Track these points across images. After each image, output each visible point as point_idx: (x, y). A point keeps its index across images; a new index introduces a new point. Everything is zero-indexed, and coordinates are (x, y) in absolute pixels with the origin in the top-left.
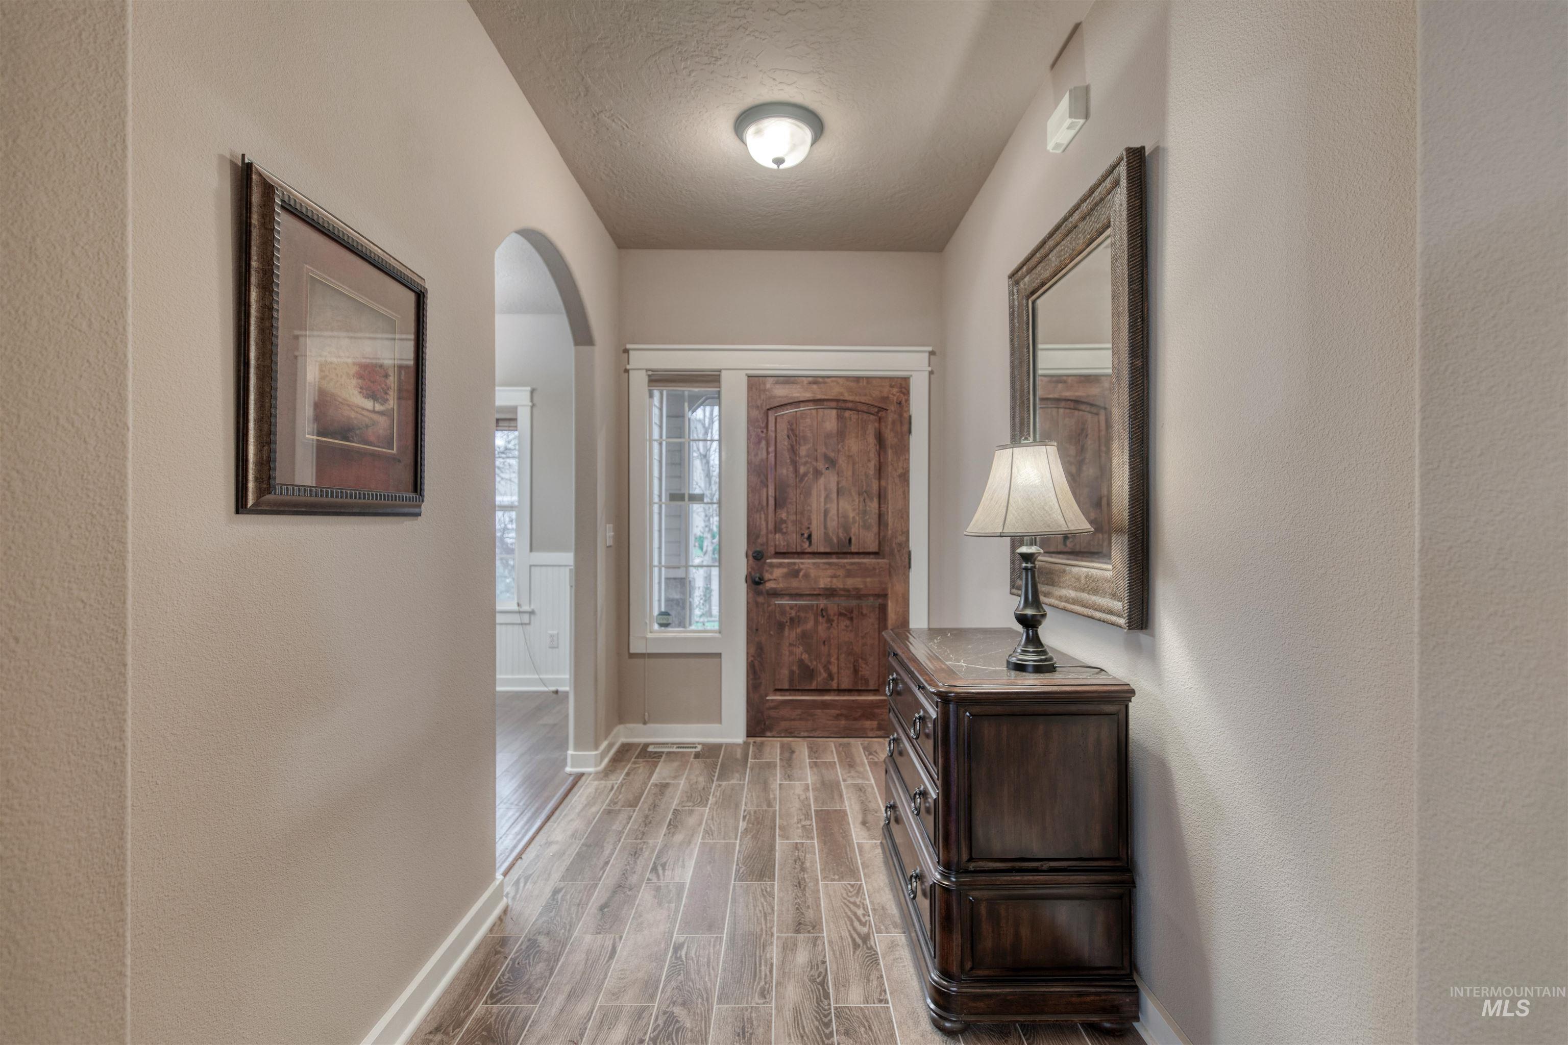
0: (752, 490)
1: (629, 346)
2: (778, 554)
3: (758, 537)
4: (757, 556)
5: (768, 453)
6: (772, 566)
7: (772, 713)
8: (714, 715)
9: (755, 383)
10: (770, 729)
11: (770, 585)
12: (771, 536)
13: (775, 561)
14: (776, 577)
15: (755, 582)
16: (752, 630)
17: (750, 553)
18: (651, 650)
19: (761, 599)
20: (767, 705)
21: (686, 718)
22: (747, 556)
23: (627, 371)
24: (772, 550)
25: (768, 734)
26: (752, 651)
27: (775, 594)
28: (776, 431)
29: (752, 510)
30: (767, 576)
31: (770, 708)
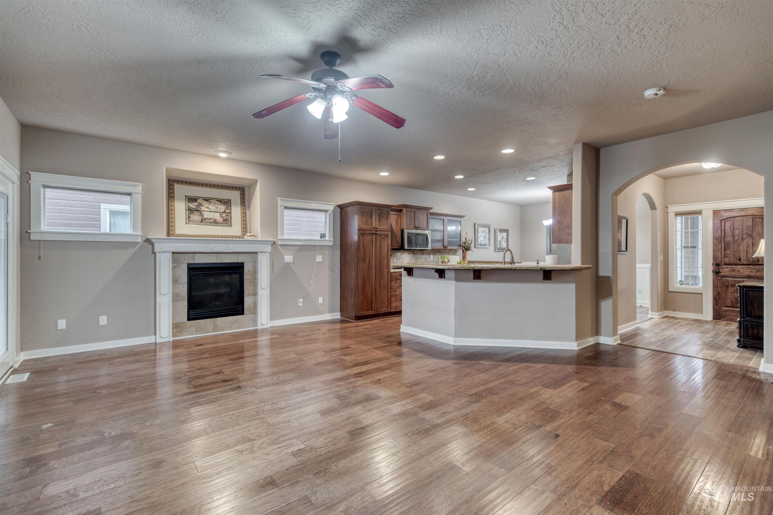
0: (714, 245)
1: (668, 206)
2: (726, 264)
3: (718, 259)
4: (717, 265)
5: (721, 233)
6: (723, 268)
7: (724, 313)
8: (700, 311)
9: (716, 213)
10: (723, 318)
11: (722, 274)
12: (723, 259)
13: (725, 266)
14: (725, 270)
15: (716, 273)
16: (715, 287)
17: (714, 264)
18: (676, 291)
19: (719, 278)
20: (722, 310)
21: (689, 311)
22: (713, 264)
23: (667, 213)
24: (723, 263)
25: (722, 319)
26: (715, 293)
27: (725, 276)
28: (725, 226)
29: (714, 251)
30: (721, 271)
31: (722, 312)
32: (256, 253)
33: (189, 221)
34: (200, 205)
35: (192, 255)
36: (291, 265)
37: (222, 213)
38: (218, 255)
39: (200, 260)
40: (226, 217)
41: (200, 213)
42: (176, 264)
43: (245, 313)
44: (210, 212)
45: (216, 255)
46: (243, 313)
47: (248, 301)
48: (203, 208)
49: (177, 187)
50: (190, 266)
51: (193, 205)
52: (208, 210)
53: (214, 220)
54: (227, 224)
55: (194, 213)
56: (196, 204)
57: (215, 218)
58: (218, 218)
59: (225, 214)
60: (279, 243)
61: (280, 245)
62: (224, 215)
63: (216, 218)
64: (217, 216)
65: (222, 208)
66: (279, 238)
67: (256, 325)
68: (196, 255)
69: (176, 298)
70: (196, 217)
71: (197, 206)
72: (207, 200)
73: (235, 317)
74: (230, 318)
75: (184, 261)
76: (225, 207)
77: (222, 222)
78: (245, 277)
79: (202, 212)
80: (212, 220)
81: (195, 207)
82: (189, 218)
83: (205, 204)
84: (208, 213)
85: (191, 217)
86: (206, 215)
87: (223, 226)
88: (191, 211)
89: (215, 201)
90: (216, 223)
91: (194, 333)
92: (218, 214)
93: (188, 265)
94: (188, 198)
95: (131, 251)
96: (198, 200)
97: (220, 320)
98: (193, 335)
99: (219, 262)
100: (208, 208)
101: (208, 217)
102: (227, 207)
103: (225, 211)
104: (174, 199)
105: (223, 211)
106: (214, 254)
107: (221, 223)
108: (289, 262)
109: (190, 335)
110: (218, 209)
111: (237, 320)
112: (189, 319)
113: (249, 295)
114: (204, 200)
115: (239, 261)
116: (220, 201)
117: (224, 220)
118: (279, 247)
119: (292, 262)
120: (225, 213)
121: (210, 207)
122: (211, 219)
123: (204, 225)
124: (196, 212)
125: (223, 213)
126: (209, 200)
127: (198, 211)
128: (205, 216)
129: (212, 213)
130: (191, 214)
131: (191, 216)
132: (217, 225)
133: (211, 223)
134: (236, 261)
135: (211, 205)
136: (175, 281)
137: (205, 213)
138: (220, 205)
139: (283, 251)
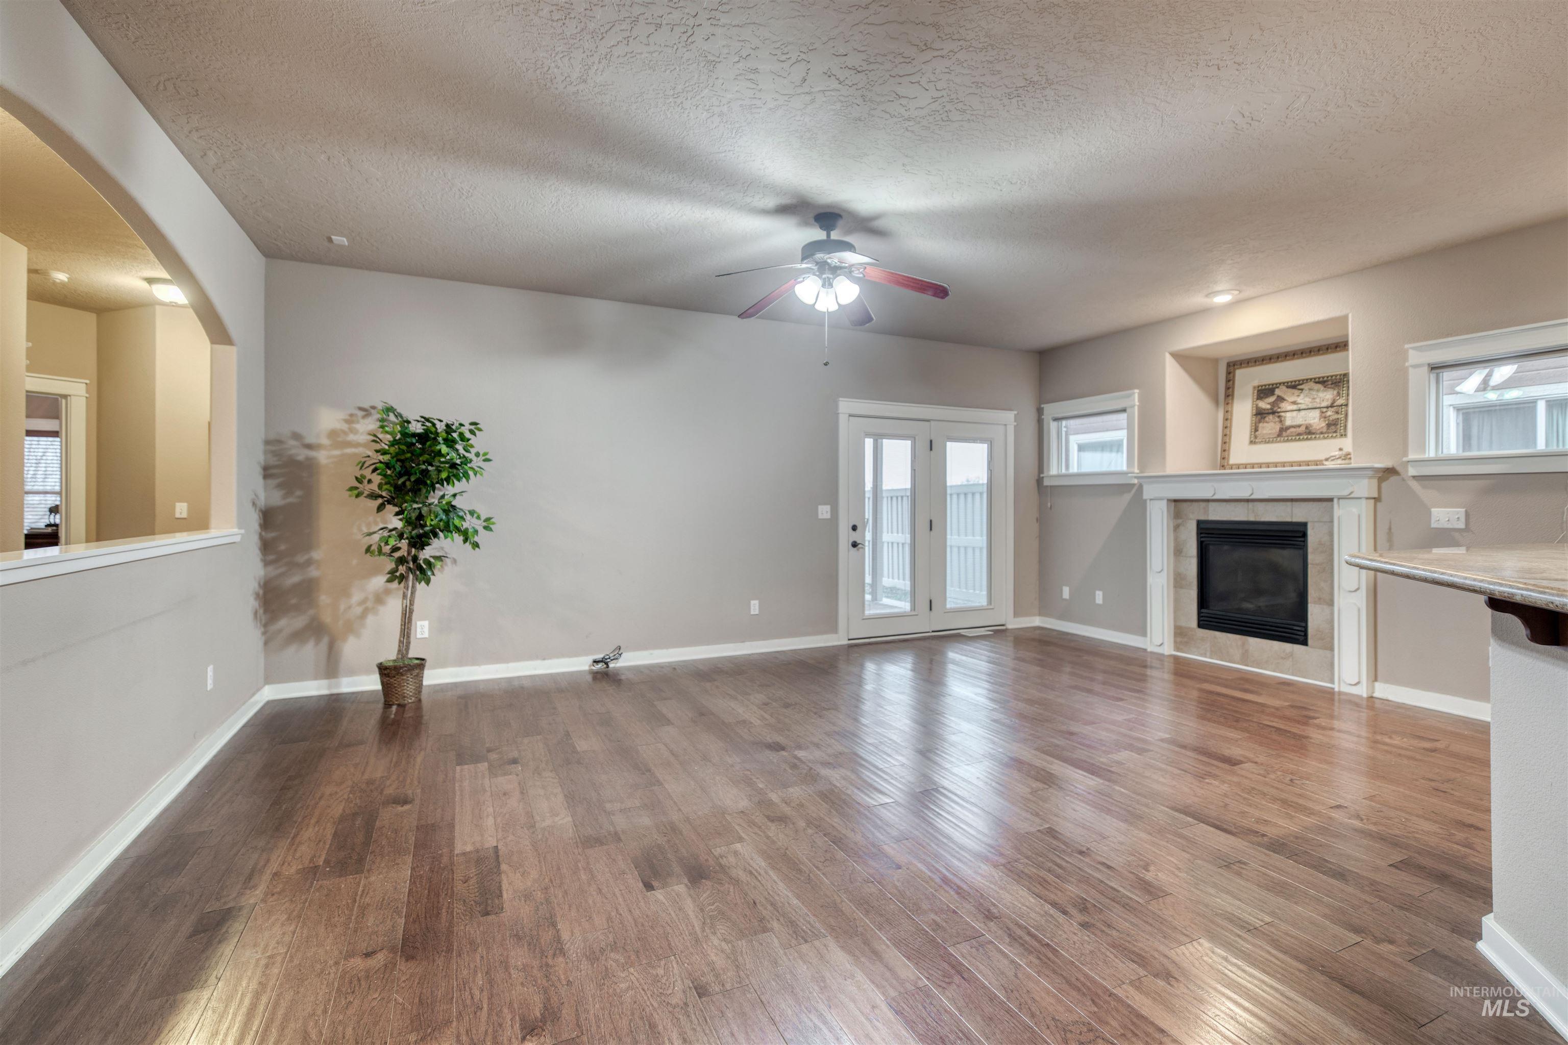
32: (1330, 500)
33: (1256, 437)
34: (1281, 399)
35: (1203, 504)
36: (1457, 535)
37: (1324, 410)
38: (1251, 504)
39: (1218, 514)
40: (1336, 416)
41: (1279, 417)
42: (1180, 521)
43: (1310, 642)
44: (1299, 410)
45: (1246, 504)
46: (1305, 643)
47: (1315, 614)
48: (1285, 406)
49: (1240, 373)
50: (1202, 526)
51: (1264, 405)
52: (1295, 407)
53: (1307, 428)
54: (1335, 432)
55: (1267, 419)
56: (1272, 399)
57: (1307, 422)
58: (1317, 420)
59: (1333, 409)
60: (1412, 471)
61: (1414, 477)
62: (1329, 413)
63: (1312, 422)
64: (1314, 419)
65: (1326, 396)
66: (1412, 456)
67: (1332, 682)
68: (1211, 504)
69: (1178, 581)
70: (1270, 427)
71: (1273, 404)
72: (1294, 385)
73: (1288, 647)
74: (1276, 645)
75: (1191, 516)
76: (1335, 392)
77: (1324, 430)
78: (1310, 557)
79: (1282, 414)
80: (1303, 429)
81: (1269, 407)
82: (1256, 430)
83: (1290, 396)
84: (1295, 413)
85: (1260, 430)
86: (1290, 419)
87: (1324, 438)
88: (1260, 415)
89: (1312, 384)
90: (1310, 433)
91: (1208, 654)
92: (1317, 413)
93: (1199, 523)
94: (1258, 391)
95: (1127, 497)
96: (1277, 392)
97: (1255, 643)
98: (1206, 657)
99: (1252, 519)
100: (1294, 403)
101: (1294, 424)
102: (1339, 394)
103: (1334, 401)
104: (1233, 399)
105: (1329, 403)
106: (1242, 503)
107: (1322, 433)
108: (1450, 526)
109: (1201, 655)
110: (1318, 400)
111: (1291, 655)
112: (1200, 626)
113: (1320, 600)
114: (1288, 387)
115: (1295, 520)
116: (1323, 382)
117: (1329, 425)
118: (1414, 485)
119: (1461, 525)
120: (1332, 406)
121: (1299, 400)
122: (1299, 426)
123: (1285, 441)
124: (1271, 417)
125: (1327, 407)
126: (1299, 385)
127: (1273, 413)
128: (1288, 423)
129: (1303, 413)
130: (1260, 422)
131: (1261, 425)
132: (1311, 439)
133: (1299, 434)
134: (1288, 519)
135: (1302, 395)
136: (1178, 551)
137: (1288, 415)
138: (1324, 391)
139: (1425, 494)
